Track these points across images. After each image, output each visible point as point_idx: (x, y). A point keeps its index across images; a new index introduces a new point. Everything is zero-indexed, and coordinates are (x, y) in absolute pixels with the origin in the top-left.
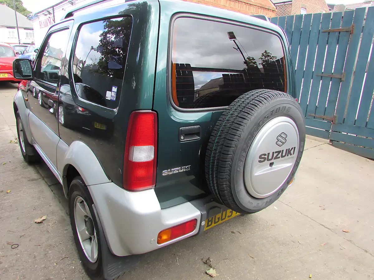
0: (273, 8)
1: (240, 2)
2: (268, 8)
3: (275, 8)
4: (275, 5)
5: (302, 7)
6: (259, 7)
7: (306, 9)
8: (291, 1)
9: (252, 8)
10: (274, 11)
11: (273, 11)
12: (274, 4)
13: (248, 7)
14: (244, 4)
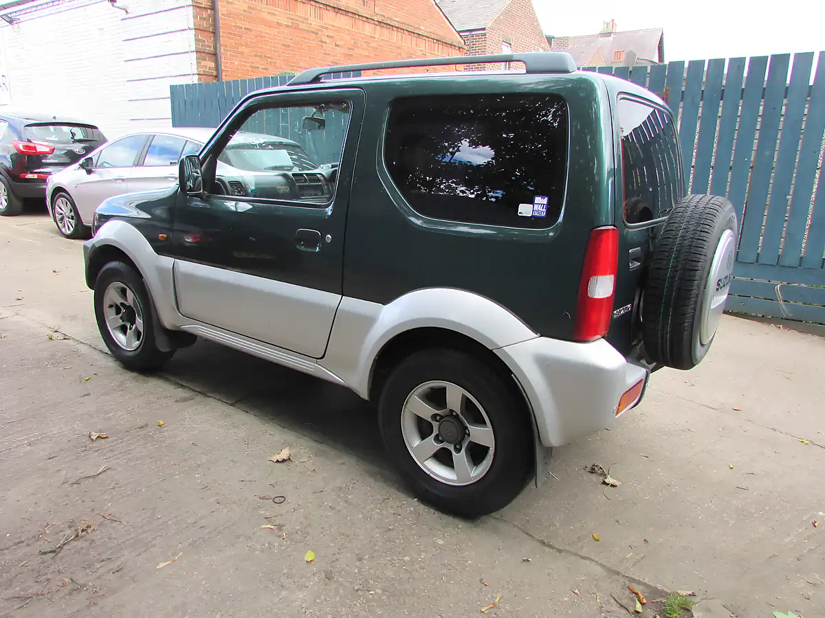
0: (460, 42)
1: (400, 30)
2: (450, 43)
3: (463, 42)
4: (461, 34)
5: (503, 41)
6: (435, 41)
7: (510, 44)
8: (484, 29)
9: (421, 42)
10: (461, 50)
11: (459, 48)
12: (459, 32)
13: (414, 39)
14: (407, 33)
